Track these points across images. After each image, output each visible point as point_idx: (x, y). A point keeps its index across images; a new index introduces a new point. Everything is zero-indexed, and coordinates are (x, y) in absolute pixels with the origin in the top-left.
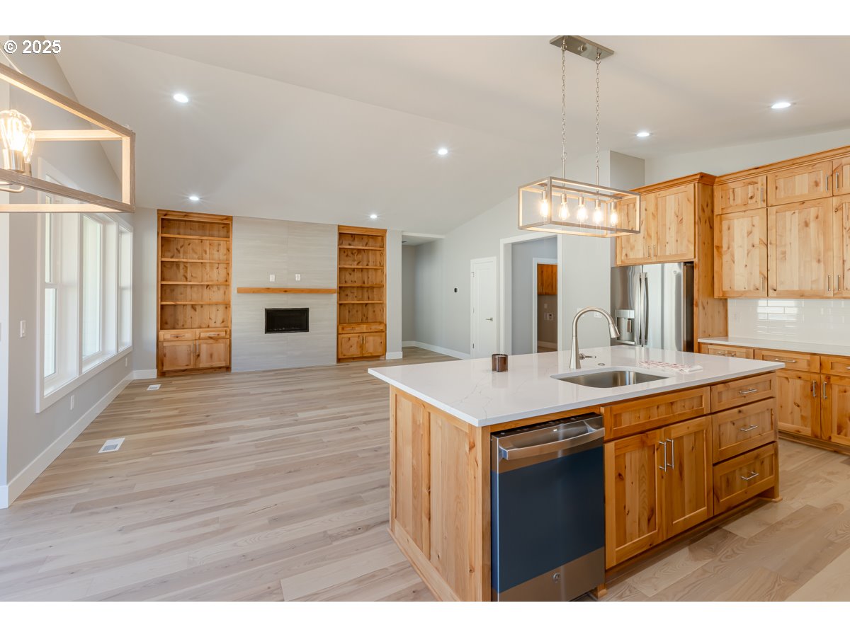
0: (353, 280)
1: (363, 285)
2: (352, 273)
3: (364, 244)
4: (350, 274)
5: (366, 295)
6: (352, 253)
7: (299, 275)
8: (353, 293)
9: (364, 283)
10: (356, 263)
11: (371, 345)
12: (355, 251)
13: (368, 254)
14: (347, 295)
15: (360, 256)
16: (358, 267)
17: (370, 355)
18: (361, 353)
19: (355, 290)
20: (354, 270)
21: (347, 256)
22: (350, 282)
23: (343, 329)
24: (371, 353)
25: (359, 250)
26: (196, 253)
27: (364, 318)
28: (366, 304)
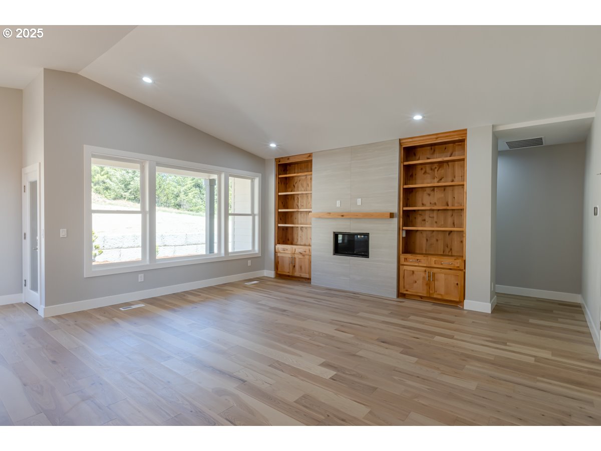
0: (432, 202)
1: (448, 208)
2: (432, 193)
3: (449, 154)
4: (429, 195)
5: (450, 220)
6: (432, 169)
7: (360, 199)
8: (433, 217)
9: (448, 205)
10: (436, 180)
11: (443, 285)
12: (436, 165)
13: (454, 166)
14: (425, 220)
15: (442, 171)
16: (440, 184)
17: (439, 297)
18: (428, 292)
19: (435, 214)
20: (433, 190)
21: (425, 173)
22: (429, 204)
23: (406, 259)
24: (441, 295)
25: (441, 164)
26: (303, 187)
27: (447, 250)
28: (451, 232)
